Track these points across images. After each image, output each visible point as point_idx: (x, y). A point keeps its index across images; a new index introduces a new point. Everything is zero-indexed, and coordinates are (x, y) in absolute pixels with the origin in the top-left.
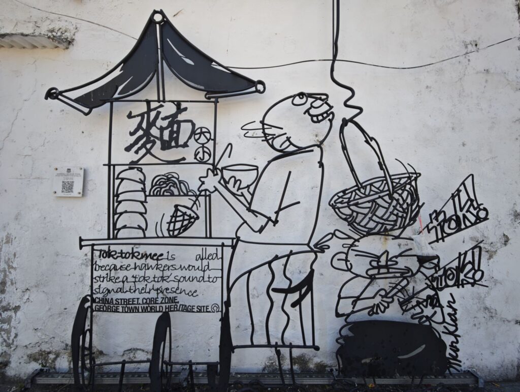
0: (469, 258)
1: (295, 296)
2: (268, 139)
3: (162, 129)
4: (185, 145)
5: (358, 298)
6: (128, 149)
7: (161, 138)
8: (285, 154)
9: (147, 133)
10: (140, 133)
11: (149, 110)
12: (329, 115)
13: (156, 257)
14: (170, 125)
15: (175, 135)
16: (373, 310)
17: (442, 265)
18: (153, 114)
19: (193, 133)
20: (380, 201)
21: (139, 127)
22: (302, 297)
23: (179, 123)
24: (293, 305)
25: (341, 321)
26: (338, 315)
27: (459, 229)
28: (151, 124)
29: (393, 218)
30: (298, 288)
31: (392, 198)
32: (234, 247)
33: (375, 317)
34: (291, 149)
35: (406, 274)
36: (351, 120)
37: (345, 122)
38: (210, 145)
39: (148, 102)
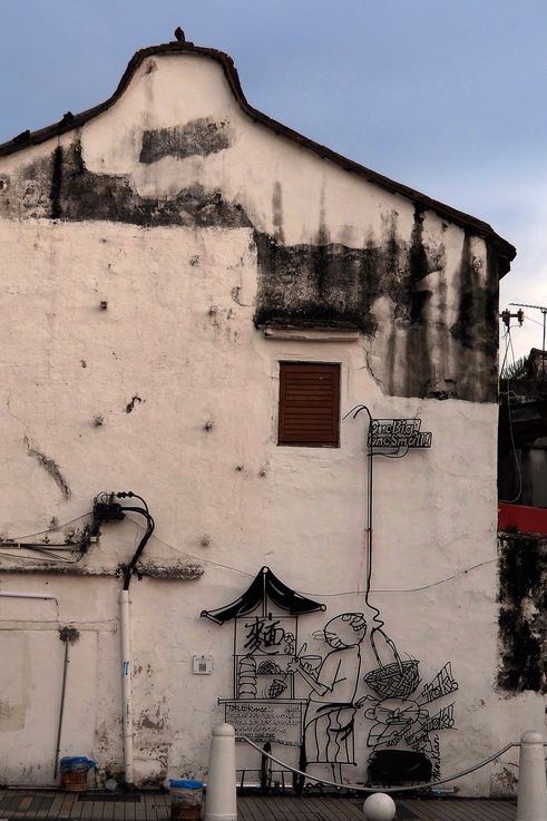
0: (446, 712)
1: (343, 734)
2: (328, 641)
3: (265, 634)
4: (279, 644)
5: (380, 736)
6: (246, 646)
7: (265, 640)
8: (338, 649)
9: (257, 636)
10: (252, 636)
11: (258, 623)
12: (364, 625)
13: (263, 710)
14: (270, 631)
15: (272, 638)
16: (389, 744)
17: (431, 716)
18: (260, 625)
19: (284, 636)
20: (395, 678)
21: (252, 632)
22: (347, 735)
23: (275, 630)
24: (342, 739)
25: (370, 750)
26: (369, 746)
27: (441, 695)
28: (259, 631)
29: (402, 688)
30: (345, 729)
31: (401, 676)
32: (308, 704)
33: (390, 748)
34: (342, 646)
35: (409, 723)
36: (378, 629)
37: (374, 630)
38: (293, 644)
39: (257, 618)
